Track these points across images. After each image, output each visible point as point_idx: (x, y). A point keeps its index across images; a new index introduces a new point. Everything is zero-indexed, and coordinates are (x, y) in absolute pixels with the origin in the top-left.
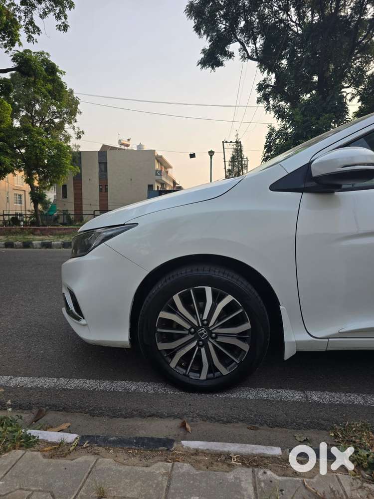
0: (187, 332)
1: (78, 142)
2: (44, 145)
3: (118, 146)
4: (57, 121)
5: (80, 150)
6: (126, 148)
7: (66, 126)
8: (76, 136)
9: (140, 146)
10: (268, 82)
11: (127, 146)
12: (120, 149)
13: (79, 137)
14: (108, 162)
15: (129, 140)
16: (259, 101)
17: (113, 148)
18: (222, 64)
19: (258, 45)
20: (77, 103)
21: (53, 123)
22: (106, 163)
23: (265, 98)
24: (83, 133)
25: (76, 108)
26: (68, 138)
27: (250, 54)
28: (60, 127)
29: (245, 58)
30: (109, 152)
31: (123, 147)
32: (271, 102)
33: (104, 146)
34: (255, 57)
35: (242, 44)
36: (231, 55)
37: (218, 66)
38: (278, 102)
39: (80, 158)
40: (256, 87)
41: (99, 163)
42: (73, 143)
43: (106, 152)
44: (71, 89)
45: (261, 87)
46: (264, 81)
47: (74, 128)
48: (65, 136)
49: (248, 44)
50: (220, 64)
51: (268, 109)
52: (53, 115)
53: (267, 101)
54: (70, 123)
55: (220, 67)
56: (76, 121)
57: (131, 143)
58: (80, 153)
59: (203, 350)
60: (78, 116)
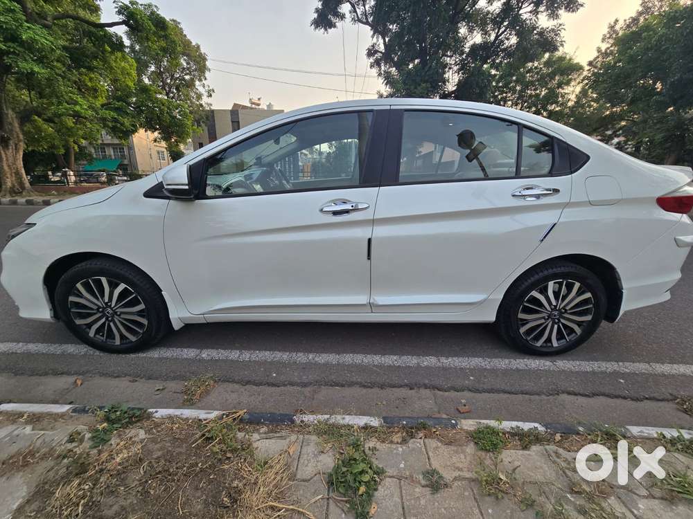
0: (95, 312)
1: (209, 100)
2: (163, 105)
3: (249, 105)
4: (187, 77)
5: (213, 108)
6: (257, 107)
7: (197, 83)
8: (206, 94)
9: (269, 106)
10: (377, 48)
11: (259, 105)
12: (251, 108)
13: (211, 96)
14: (240, 120)
15: (259, 99)
16: (372, 66)
17: (244, 107)
18: (335, 27)
19: (367, 7)
20: (205, 59)
21: (184, 79)
22: (238, 122)
23: (377, 63)
24: (213, 91)
25: (205, 65)
26: (199, 96)
27: (360, 16)
28: (190, 85)
29: (355, 21)
30: (240, 111)
31: (253, 106)
32: (383, 68)
33: (235, 105)
34: (364, 20)
35: (353, 6)
36: (342, 17)
37: (330, 28)
38: (389, 68)
39: (213, 116)
40: (366, 52)
41: (232, 122)
42: (205, 100)
43: (238, 111)
44: (197, 44)
45: (371, 52)
46: (373, 46)
47: (204, 87)
48: (197, 94)
49: (358, 5)
50: (332, 25)
51: (380, 75)
52: (182, 72)
53: (379, 65)
54: (200, 80)
55: (333, 29)
56: (206, 79)
57: (261, 102)
58: (213, 111)
59: (112, 324)
60: (207, 74)
